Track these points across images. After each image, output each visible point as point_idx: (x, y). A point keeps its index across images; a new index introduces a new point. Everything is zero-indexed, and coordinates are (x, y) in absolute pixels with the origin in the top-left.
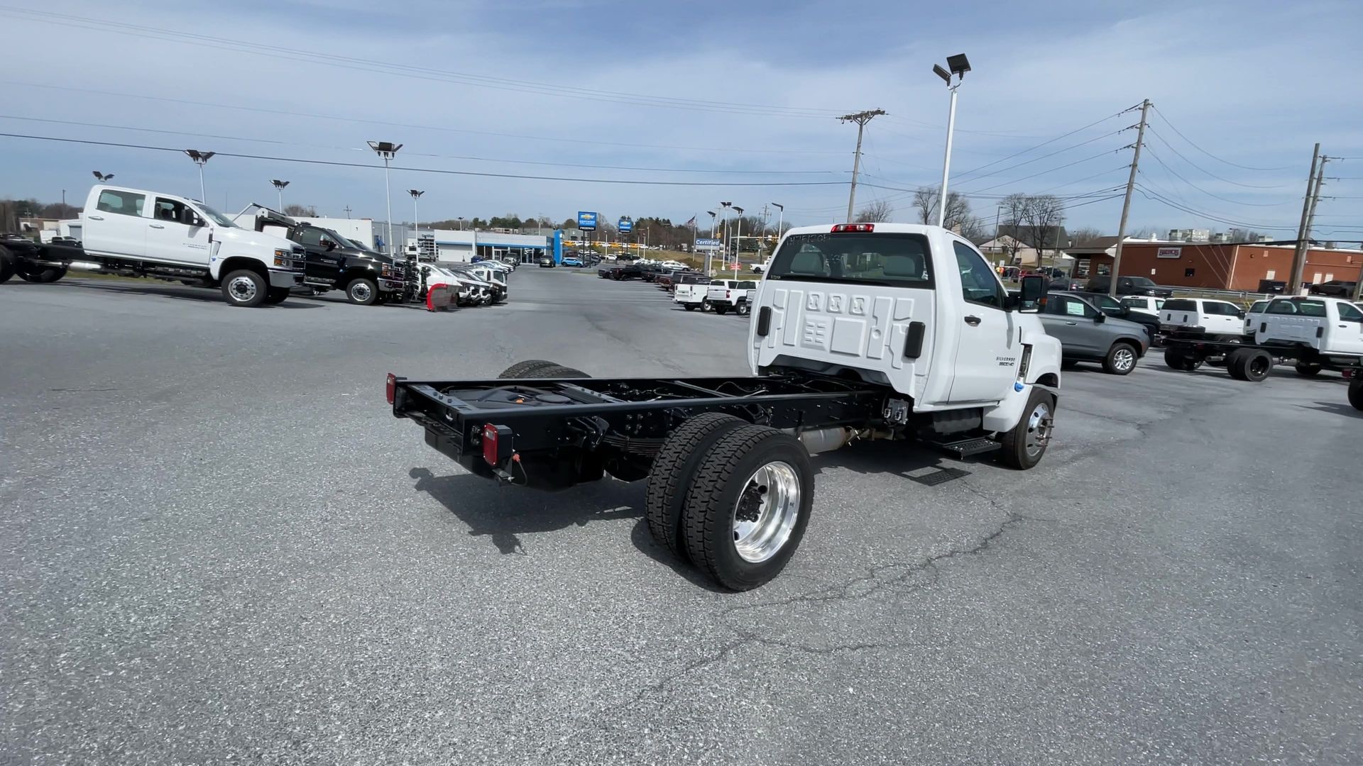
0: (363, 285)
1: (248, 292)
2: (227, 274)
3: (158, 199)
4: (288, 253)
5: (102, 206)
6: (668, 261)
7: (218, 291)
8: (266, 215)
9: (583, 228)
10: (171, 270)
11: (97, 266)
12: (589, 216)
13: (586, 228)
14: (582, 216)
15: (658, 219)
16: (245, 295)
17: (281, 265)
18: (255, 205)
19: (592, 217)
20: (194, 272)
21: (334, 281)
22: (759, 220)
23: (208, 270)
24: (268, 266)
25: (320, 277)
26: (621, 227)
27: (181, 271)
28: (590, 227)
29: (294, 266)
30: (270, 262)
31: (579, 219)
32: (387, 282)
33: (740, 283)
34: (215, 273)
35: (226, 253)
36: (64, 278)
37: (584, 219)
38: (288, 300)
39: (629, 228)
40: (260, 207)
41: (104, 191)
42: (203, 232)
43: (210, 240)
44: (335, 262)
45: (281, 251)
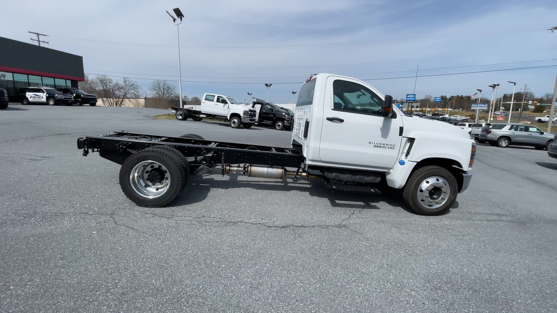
0: (280, 124)
1: (236, 124)
2: (232, 117)
3: (218, 96)
4: (247, 112)
5: (206, 99)
6: (454, 116)
7: (228, 123)
8: (256, 101)
9: (408, 101)
10: (219, 117)
11: (205, 116)
12: (412, 96)
13: (410, 101)
14: (408, 96)
15: (462, 96)
16: (235, 125)
17: (245, 115)
18: (253, 98)
19: (413, 96)
20: (224, 118)
21: (272, 122)
22: (530, 94)
23: (227, 117)
24: (241, 116)
25: (267, 120)
26: (435, 101)
27: (222, 117)
28: (412, 101)
29: (249, 116)
30: (242, 115)
31: (407, 97)
32: (287, 122)
33: (473, 124)
34: (228, 118)
35: (231, 112)
36: (202, 120)
37: (409, 98)
38: (252, 127)
39: (440, 101)
40: (254, 98)
41: (207, 95)
42: (227, 105)
43: (228, 108)
44: (273, 116)
45: (245, 111)
